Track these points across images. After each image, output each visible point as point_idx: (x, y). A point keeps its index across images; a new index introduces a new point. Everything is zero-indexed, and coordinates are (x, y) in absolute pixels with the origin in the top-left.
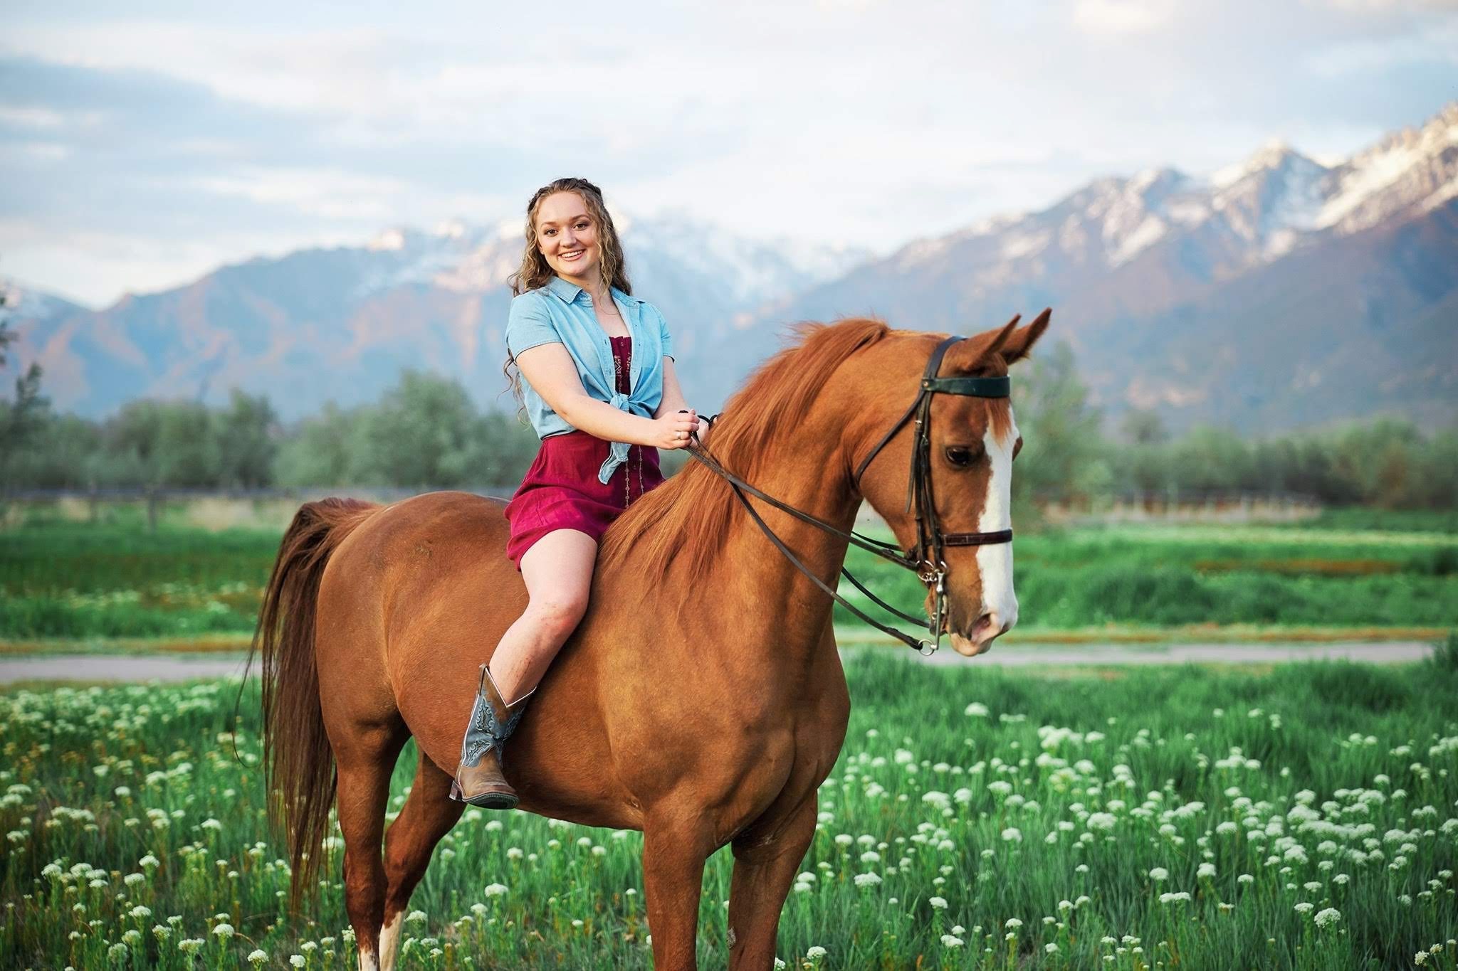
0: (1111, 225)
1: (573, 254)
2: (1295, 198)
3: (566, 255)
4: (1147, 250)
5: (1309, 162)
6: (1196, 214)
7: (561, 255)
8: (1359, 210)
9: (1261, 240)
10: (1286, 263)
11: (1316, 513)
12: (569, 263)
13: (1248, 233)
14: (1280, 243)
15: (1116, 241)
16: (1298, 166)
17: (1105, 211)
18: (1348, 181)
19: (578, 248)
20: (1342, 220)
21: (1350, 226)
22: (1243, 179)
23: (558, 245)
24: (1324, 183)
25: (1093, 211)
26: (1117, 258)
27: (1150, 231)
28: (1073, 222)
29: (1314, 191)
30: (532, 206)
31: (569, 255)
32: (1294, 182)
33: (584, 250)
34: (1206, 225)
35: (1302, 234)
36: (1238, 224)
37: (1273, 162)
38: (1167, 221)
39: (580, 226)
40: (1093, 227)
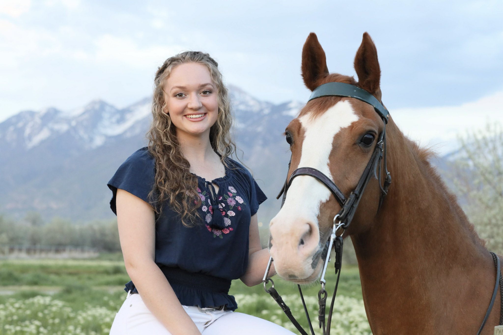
0: (28, 131)
1: (197, 116)
2: (106, 122)
3: (191, 116)
4: (42, 142)
5: (112, 107)
6: (64, 127)
7: (185, 116)
8: (132, 128)
9: (91, 140)
10: (101, 149)
11: (96, 255)
12: (193, 123)
13: (86, 136)
14: (99, 141)
15: (30, 138)
16: (107, 109)
17: (25, 125)
18: (128, 116)
19: (202, 111)
20: (125, 132)
21: (128, 135)
22: (84, 113)
23: (186, 107)
24: (118, 116)
25: (20, 125)
26: (30, 145)
27: (44, 134)
28: (11, 129)
29: (114, 120)
30: (161, 71)
31: (194, 116)
32: (106, 115)
33: (205, 114)
34: (68, 132)
35: (109, 138)
36: (82, 133)
37: (97, 107)
38: (52, 130)
39: (205, 92)
40: (20, 131)
